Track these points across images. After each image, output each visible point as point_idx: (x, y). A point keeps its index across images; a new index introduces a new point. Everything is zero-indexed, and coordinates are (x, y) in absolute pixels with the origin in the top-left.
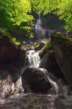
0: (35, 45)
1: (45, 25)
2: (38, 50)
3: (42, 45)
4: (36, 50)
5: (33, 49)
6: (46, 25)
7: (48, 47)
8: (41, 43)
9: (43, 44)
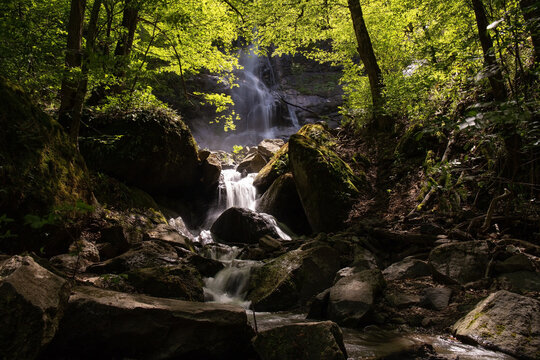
0: (235, 151)
1: (276, 74)
2: (250, 171)
3: (263, 156)
4: (245, 169)
5: (231, 167)
6: (280, 74)
7: (282, 164)
8: (261, 148)
9: (269, 155)
